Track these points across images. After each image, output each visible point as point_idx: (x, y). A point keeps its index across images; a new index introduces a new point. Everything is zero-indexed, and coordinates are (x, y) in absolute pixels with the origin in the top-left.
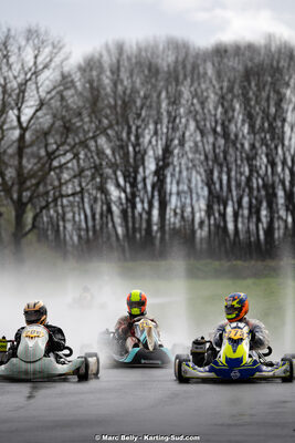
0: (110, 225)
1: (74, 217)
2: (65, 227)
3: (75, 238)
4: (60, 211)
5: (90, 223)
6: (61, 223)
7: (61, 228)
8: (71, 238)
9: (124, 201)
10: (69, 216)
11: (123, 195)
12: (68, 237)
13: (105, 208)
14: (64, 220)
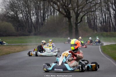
0: (111, 20)
1: (99, 18)
2: (97, 21)
3: (100, 25)
4: (95, 16)
5: (104, 20)
6: (96, 20)
7: (96, 21)
8: (99, 24)
9: (115, 14)
10: (98, 18)
11: (115, 12)
12: (97, 24)
13: (109, 15)
14: (96, 19)
